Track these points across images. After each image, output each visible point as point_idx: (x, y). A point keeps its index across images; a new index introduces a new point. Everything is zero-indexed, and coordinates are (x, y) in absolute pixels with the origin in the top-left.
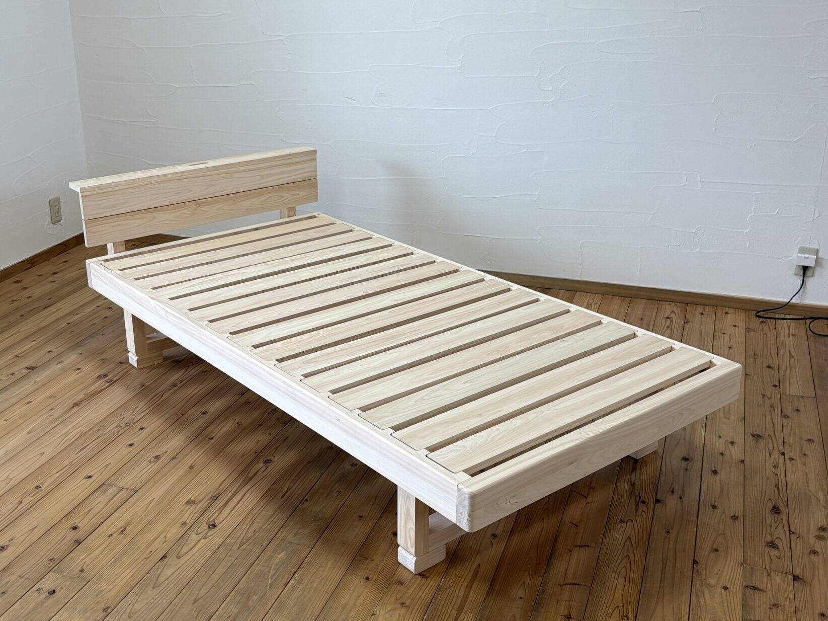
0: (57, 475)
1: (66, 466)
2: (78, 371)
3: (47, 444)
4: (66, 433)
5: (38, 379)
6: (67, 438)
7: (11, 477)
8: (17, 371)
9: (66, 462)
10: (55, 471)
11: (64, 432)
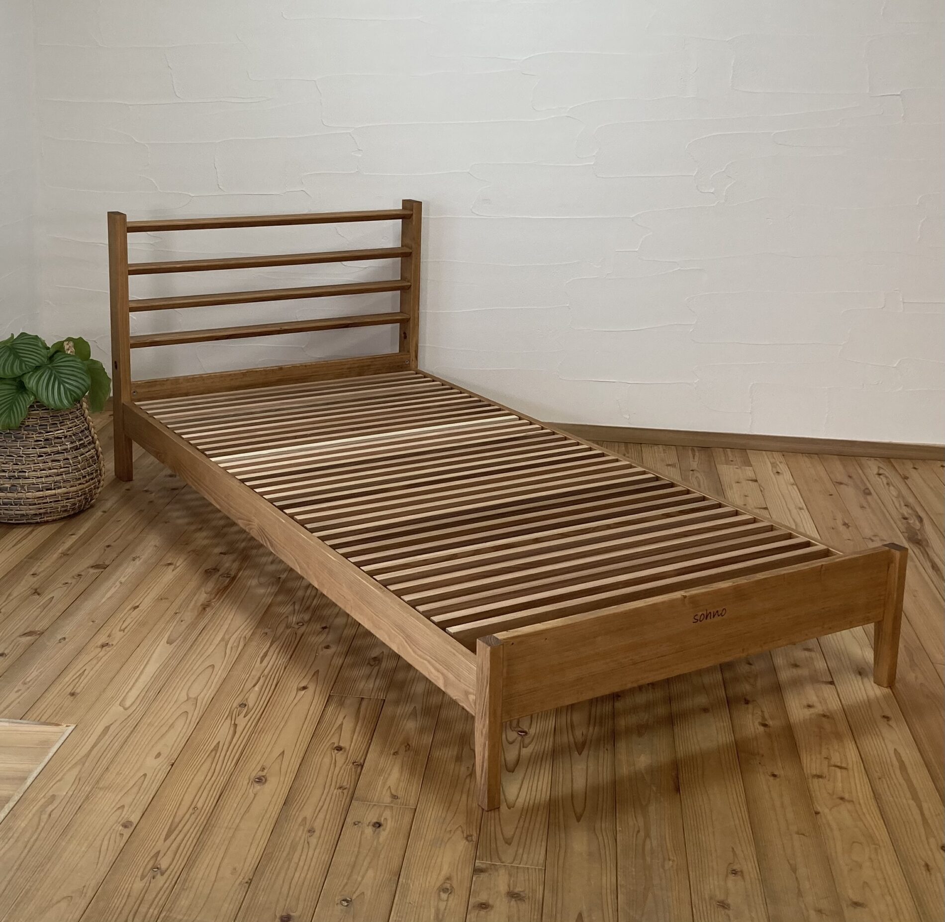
0: (257, 688)
1: (260, 678)
2: (172, 567)
3: (207, 654)
4: (223, 639)
5: (123, 580)
6: (229, 646)
7: (192, 695)
8: (82, 571)
9: (256, 674)
10: (249, 685)
11: (219, 638)
